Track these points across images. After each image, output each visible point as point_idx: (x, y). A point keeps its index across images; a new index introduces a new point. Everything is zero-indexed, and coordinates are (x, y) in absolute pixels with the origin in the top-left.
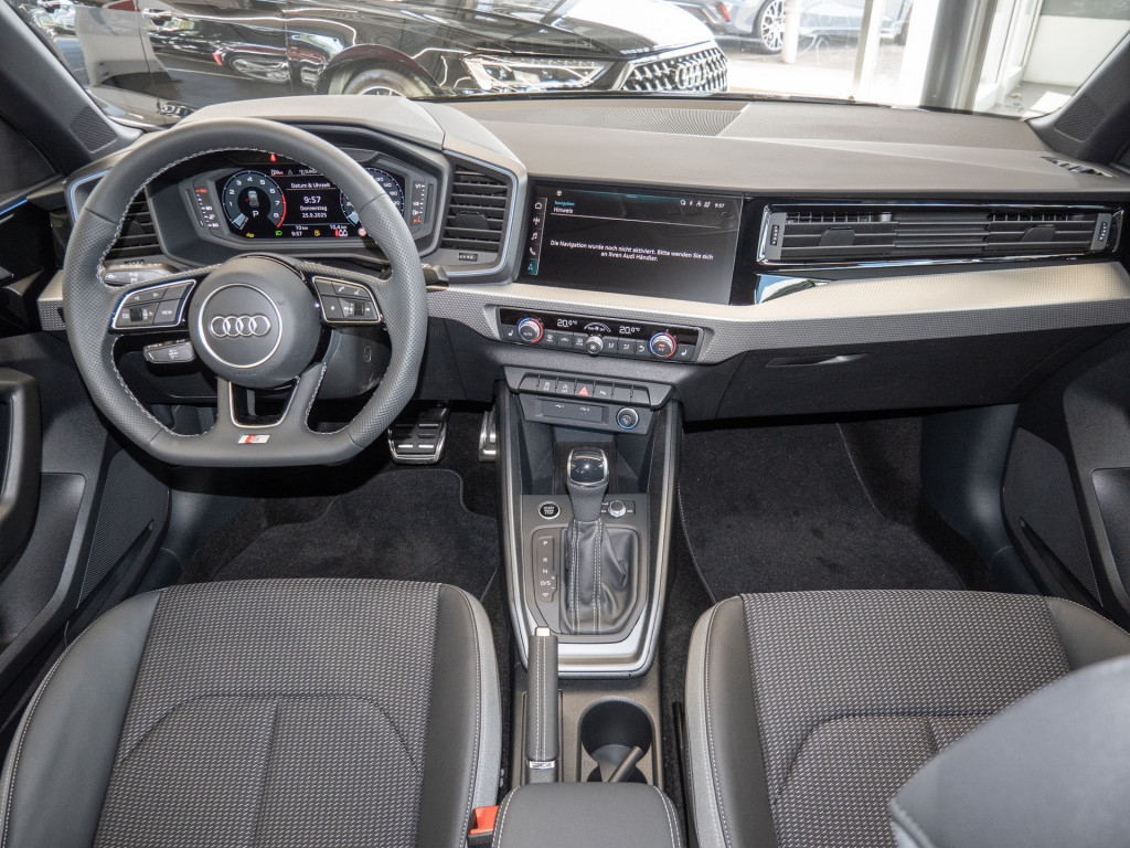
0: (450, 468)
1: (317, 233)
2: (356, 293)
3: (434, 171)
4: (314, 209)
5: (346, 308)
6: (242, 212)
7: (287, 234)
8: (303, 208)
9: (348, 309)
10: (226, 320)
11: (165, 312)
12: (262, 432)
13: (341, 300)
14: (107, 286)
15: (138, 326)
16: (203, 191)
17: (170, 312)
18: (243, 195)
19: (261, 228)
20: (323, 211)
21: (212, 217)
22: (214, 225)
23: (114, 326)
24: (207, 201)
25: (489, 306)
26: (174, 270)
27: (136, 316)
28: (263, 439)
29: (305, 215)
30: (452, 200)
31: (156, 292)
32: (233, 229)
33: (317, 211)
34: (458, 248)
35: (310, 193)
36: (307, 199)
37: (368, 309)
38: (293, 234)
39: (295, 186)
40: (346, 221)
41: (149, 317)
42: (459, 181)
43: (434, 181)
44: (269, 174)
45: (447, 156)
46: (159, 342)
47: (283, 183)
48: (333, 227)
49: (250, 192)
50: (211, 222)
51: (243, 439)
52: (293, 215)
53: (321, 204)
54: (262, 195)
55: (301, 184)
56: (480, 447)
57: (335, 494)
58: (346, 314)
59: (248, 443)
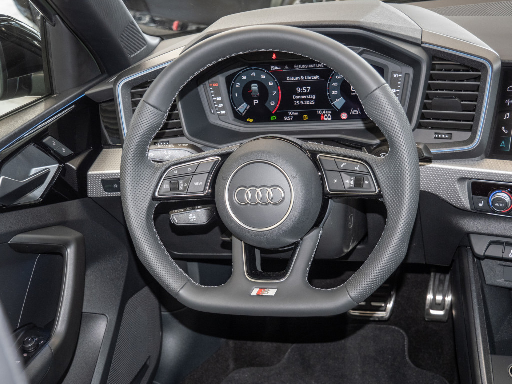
0: (396, 325)
1: (306, 117)
2: (357, 169)
3: (414, 62)
4: (305, 97)
5: (347, 182)
6: (245, 101)
7: (280, 119)
8: (295, 97)
9: (349, 182)
10: (248, 191)
11: (196, 184)
12: (271, 286)
13: (343, 174)
14: (153, 163)
15: (176, 194)
16: (215, 85)
17: (201, 184)
18: (247, 88)
19: (259, 114)
20: (312, 99)
21: (221, 106)
22: (223, 112)
23: (157, 195)
24: (218, 94)
25: (462, 180)
26: (199, 150)
27: (174, 187)
28: (272, 292)
29: (297, 103)
30: (428, 87)
31: (190, 167)
32: (237, 116)
33: (307, 100)
34: (432, 128)
35: (302, 84)
36: (299, 90)
37: (367, 183)
38: (286, 118)
39: (289, 79)
40: (331, 107)
41: (185, 188)
42: (434, 70)
43: (411, 71)
44: (269, 70)
45: (426, 49)
46: (181, 208)
47: (280, 77)
48: (319, 112)
49: (253, 85)
50: (220, 110)
51: (255, 292)
52: (287, 103)
53: (311, 93)
54: (263, 88)
55: (295, 77)
56: (427, 307)
57: (293, 343)
58: (347, 186)
59: (258, 296)
